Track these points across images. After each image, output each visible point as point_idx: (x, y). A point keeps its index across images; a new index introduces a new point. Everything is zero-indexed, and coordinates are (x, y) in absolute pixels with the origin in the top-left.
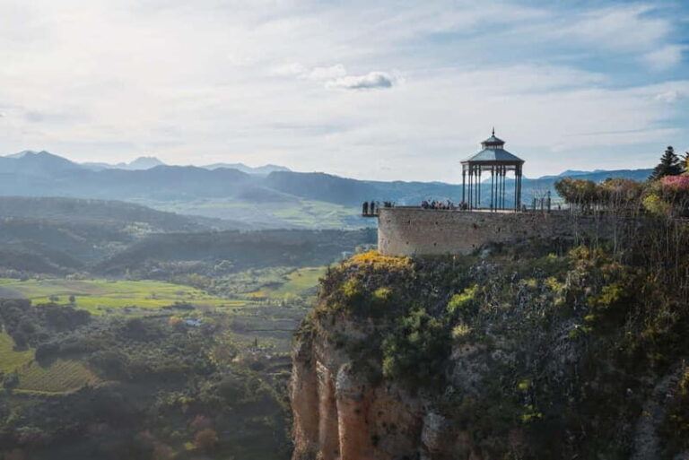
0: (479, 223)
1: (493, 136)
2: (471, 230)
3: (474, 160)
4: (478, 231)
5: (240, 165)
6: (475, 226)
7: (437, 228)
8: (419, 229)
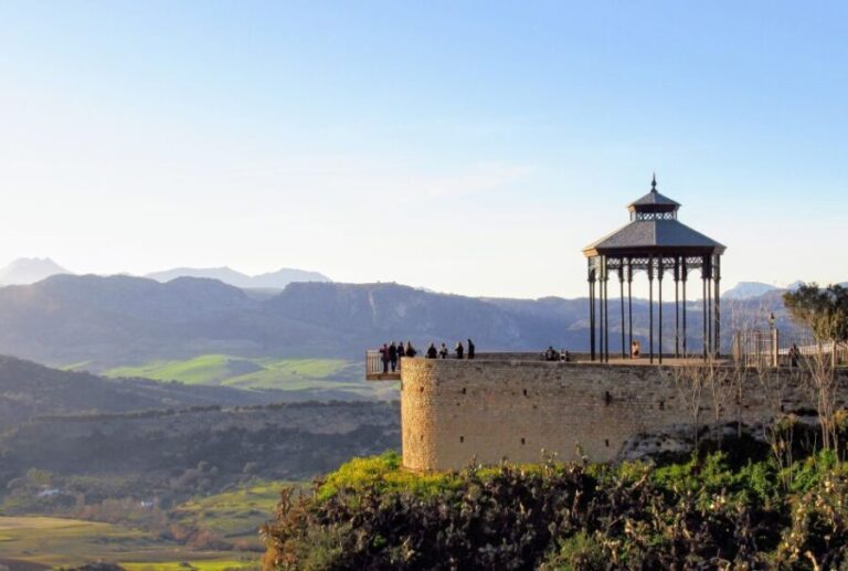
0: (616, 391)
1: (654, 191)
2: (600, 406)
3: (610, 245)
4: (613, 408)
5: (225, 270)
6: (608, 399)
7: (525, 404)
8: (486, 409)
